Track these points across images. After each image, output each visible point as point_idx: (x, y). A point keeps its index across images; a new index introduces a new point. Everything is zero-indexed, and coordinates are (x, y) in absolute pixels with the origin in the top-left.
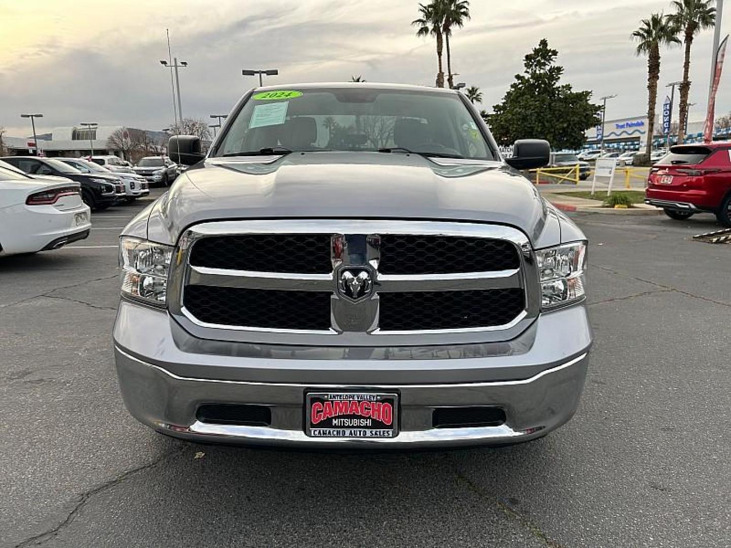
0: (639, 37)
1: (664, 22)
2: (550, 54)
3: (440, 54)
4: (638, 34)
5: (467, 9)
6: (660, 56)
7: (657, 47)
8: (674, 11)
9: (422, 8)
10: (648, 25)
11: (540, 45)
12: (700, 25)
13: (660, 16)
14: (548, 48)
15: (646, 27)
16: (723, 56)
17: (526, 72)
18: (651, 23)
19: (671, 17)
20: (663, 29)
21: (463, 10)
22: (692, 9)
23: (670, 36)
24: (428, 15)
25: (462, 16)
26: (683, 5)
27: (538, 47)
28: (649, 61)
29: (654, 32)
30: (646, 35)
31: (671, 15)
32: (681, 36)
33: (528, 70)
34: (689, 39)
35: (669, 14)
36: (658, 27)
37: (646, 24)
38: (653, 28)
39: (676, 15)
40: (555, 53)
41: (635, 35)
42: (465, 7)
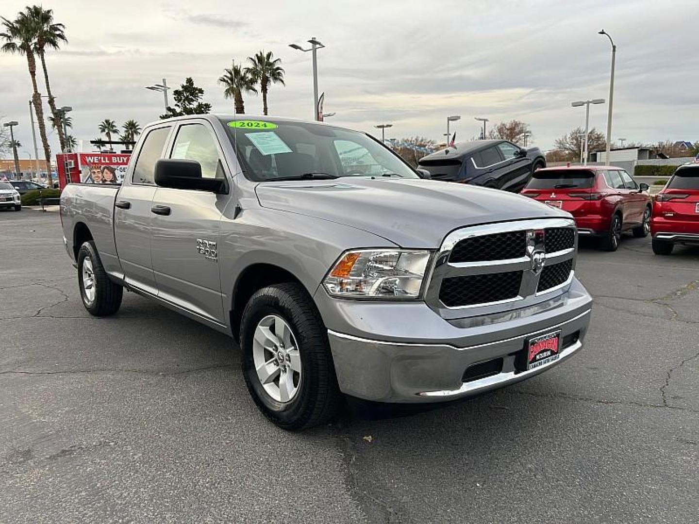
0: (224, 83)
1: (242, 73)
2: (197, 91)
3: (33, 73)
4: (224, 80)
5: (62, 31)
6: (243, 100)
7: (240, 93)
8: (251, 65)
9: (5, 21)
10: (231, 73)
11: (187, 83)
12: (271, 79)
13: (239, 67)
14: (195, 86)
15: (229, 75)
16: (322, 108)
17: (176, 105)
18: (233, 73)
19: (248, 70)
20: (243, 78)
21: (58, 32)
22: (264, 66)
23: (249, 85)
24: (15, 31)
25: (58, 38)
26: (257, 61)
27: (185, 84)
28: (235, 104)
29: (236, 80)
30: (229, 81)
31: (248, 69)
32: (258, 86)
33: (178, 104)
34: (264, 90)
35: (247, 67)
36: (239, 77)
37: (229, 72)
38: (235, 77)
39: (252, 69)
40: (201, 91)
41: (221, 80)
42: (59, 30)
